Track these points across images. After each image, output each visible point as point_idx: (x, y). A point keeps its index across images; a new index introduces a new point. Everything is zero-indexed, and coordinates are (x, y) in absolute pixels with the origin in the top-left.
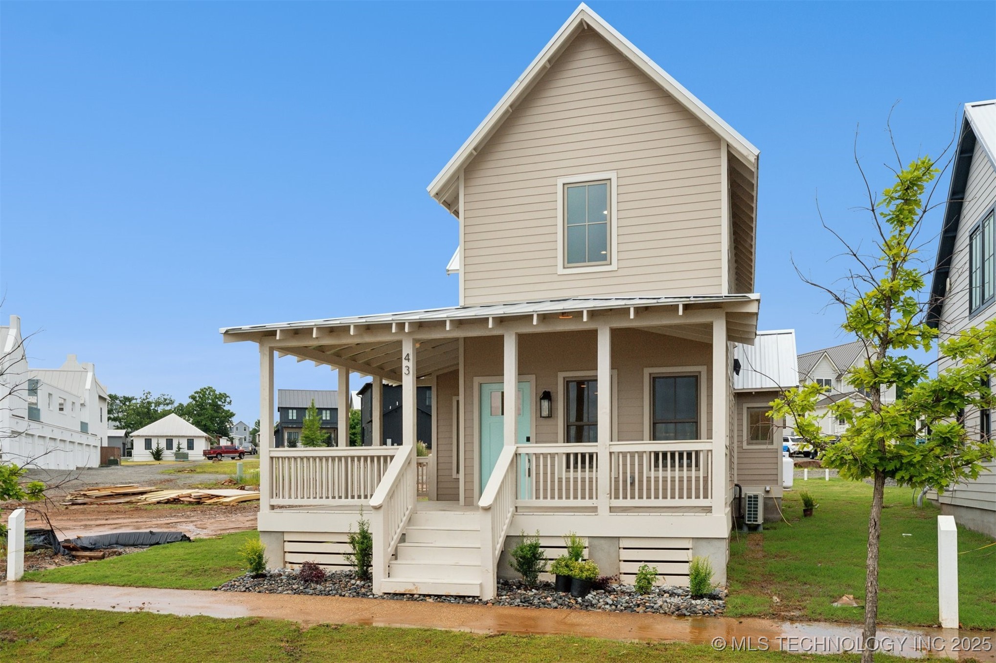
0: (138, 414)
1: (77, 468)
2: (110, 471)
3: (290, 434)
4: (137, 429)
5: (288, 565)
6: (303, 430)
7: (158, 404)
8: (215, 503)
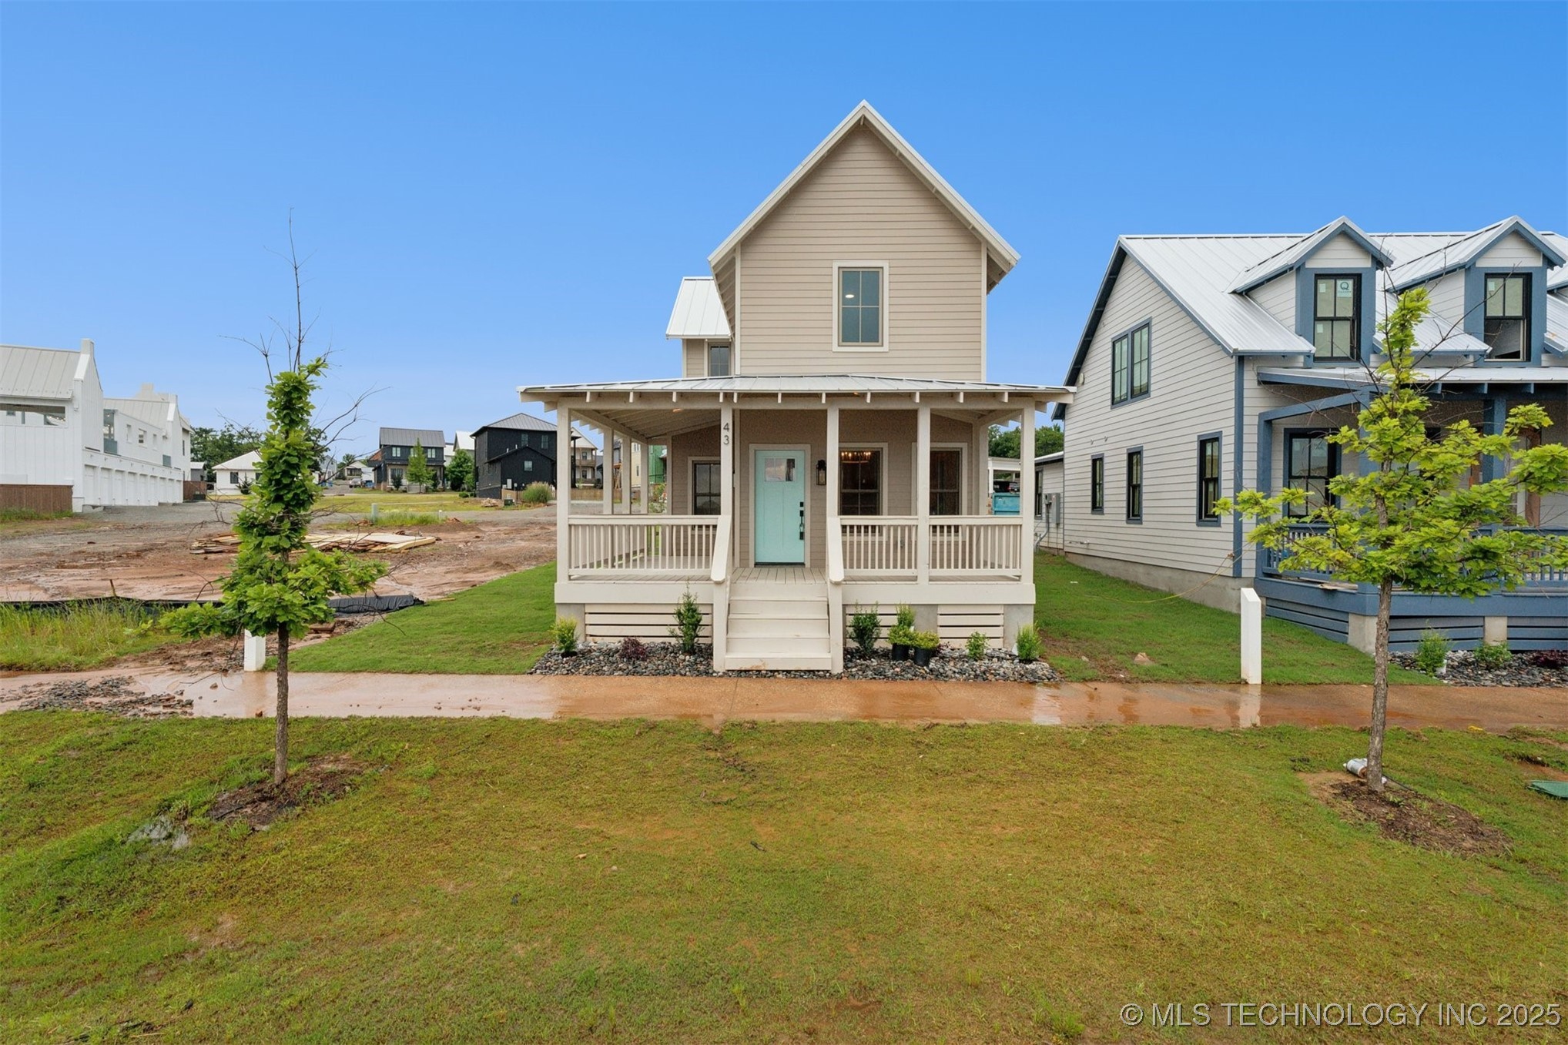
0: (219, 447)
1: (160, 504)
2: (197, 508)
3: (393, 471)
4: (219, 463)
5: (589, 638)
6: (409, 468)
7: (241, 436)
8: (384, 551)
